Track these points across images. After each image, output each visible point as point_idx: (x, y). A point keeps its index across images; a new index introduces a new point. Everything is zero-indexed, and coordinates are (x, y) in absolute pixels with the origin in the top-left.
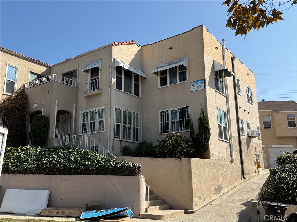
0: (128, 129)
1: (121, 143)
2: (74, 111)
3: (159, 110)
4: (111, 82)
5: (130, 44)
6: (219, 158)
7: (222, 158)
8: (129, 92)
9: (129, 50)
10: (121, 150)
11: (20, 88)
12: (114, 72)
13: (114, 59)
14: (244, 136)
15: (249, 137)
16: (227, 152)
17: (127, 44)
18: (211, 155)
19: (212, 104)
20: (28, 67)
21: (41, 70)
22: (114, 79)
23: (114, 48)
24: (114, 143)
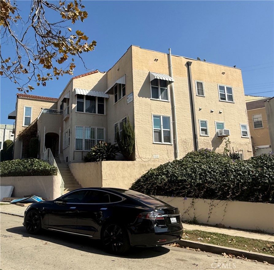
0: (90, 142)
1: (82, 153)
2: (60, 133)
3: (114, 123)
4: (72, 107)
5: (92, 74)
6: (153, 160)
7: (157, 159)
8: (93, 112)
9: (92, 78)
10: (82, 158)
11: (35, 121)
12: (74, 99)
13: (75, 89)
14: (209, 137)
15: (218, 137)
16: (168, 153)
17: (89, 75)
18: (136, 157)
19: (143, 112)
20: (39, 105)
21: (49, 105)
22: (75, 104)
23: (74, 81)
24: (75, 154)
